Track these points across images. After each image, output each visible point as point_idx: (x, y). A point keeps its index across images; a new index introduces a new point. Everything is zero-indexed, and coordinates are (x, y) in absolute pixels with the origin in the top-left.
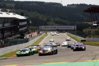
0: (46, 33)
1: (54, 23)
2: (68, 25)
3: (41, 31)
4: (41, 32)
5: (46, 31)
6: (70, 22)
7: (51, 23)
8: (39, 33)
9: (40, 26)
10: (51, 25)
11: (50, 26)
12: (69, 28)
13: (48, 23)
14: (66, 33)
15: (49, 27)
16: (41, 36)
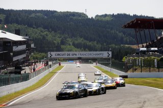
0: (60, 65)
1: (73, 46)
2: (96, 51)
3: (50, 61)
4: (50, 63)
5: (59, 60)
6: (100, 46)
7: (69, 46)
8: (47, 64)
9: (49, 53)
10: (68, 51)
11: (67, 53)
12: (98, 56)
13: (62, 46)
14: (94, 64)
15: (65, 54)
16: (51, 69)
